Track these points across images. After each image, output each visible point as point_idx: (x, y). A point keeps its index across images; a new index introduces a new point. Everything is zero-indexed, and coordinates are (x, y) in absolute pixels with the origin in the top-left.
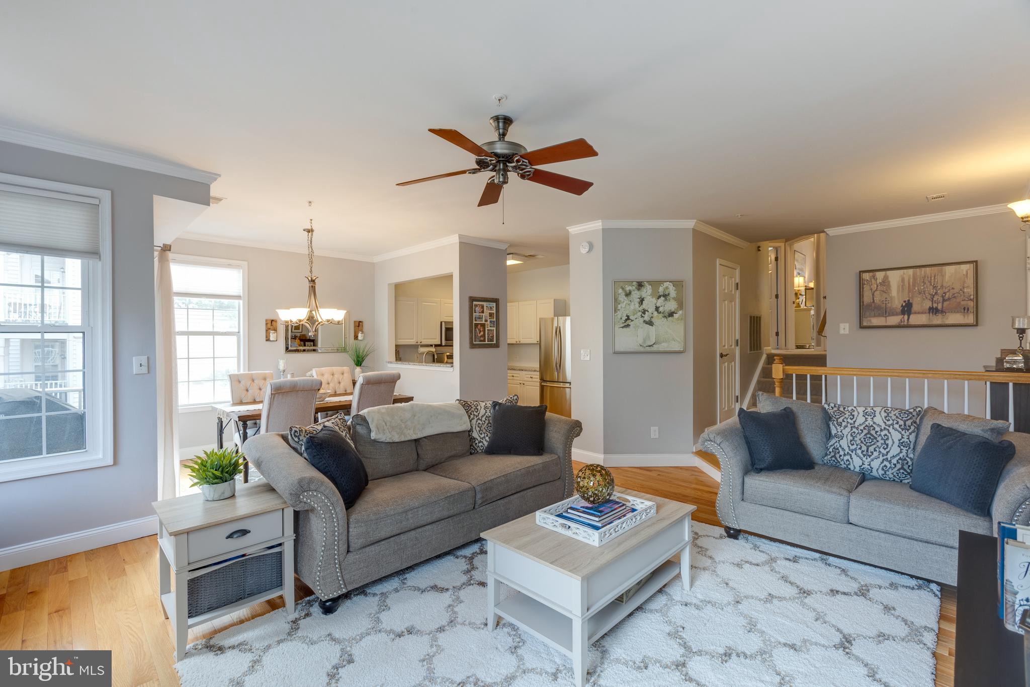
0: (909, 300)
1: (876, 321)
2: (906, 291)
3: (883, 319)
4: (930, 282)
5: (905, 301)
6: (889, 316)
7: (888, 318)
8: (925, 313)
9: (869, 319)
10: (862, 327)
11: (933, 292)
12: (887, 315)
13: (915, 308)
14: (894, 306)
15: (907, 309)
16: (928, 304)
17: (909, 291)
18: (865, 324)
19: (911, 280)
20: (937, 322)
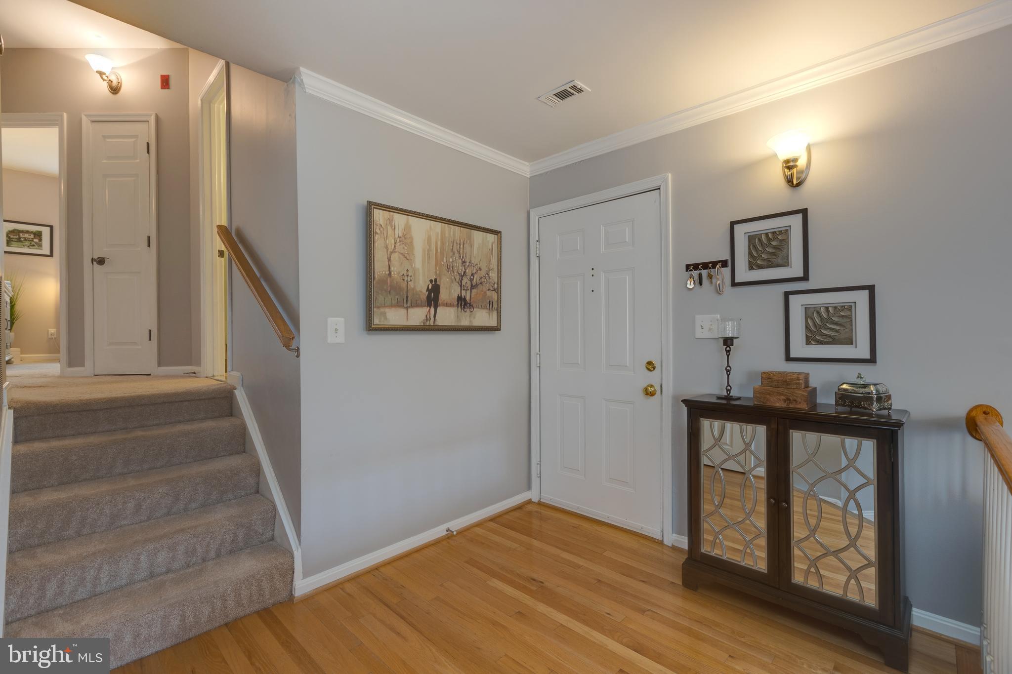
0: (436, 280)
1: (395, 316)
2: (433, 262)
3: (403, 311)
4: (459, 252)
5: (431, 281)
6: (412, 306)
7: (410, 310)
8: (454, 306)
9: (382, 310)
10: (371, 328)
11: (461, 269)
12: (409, 305)
13: (443, 296)
14: (418, 289)
15: (433, 298)
16: (456, 291)
17: (436, 265)
18: (376, 321)
19: (439, 243)
20: (465, 322)
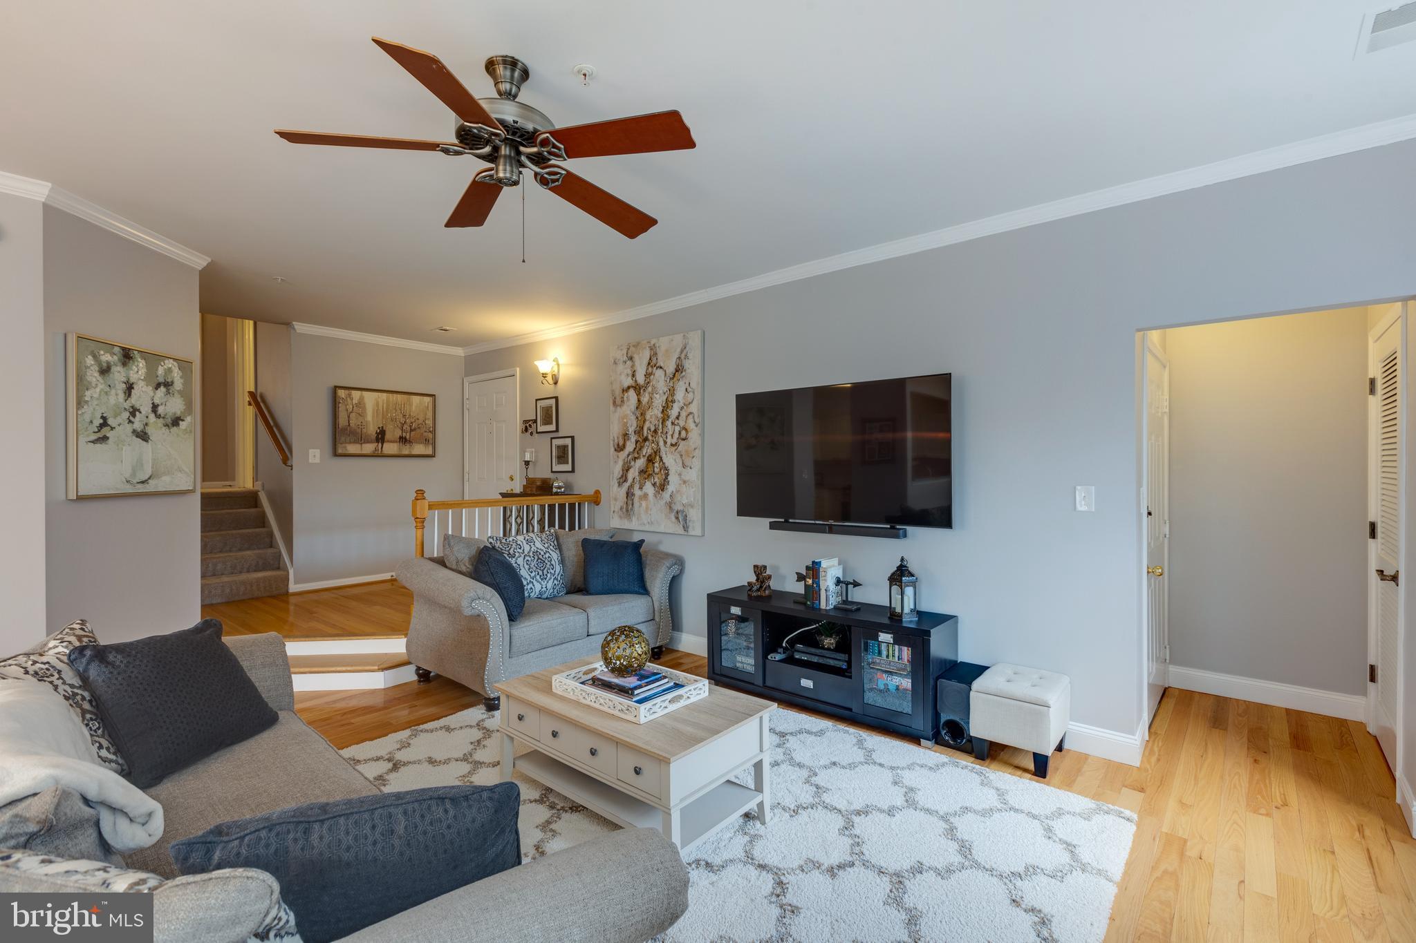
0: (382, 427)
1: (352, 448)
2: (381, 416)
3: (358, 446)
4: (401, 410)
5: (379, 428)
6: (364, 443)
7: (363, 445)
8: (396, 442)
9: (344, 445)
10: (335, 454)
11: (402, 420)
12: (363, 441)
13: (388, 436)
14: (369, 432)
15: (381, 437)
16: (398, 433)
17: (383, 418)
18: (340, 451)
19: (385, 405)
20: (406, 452)
